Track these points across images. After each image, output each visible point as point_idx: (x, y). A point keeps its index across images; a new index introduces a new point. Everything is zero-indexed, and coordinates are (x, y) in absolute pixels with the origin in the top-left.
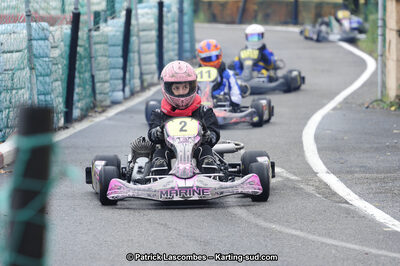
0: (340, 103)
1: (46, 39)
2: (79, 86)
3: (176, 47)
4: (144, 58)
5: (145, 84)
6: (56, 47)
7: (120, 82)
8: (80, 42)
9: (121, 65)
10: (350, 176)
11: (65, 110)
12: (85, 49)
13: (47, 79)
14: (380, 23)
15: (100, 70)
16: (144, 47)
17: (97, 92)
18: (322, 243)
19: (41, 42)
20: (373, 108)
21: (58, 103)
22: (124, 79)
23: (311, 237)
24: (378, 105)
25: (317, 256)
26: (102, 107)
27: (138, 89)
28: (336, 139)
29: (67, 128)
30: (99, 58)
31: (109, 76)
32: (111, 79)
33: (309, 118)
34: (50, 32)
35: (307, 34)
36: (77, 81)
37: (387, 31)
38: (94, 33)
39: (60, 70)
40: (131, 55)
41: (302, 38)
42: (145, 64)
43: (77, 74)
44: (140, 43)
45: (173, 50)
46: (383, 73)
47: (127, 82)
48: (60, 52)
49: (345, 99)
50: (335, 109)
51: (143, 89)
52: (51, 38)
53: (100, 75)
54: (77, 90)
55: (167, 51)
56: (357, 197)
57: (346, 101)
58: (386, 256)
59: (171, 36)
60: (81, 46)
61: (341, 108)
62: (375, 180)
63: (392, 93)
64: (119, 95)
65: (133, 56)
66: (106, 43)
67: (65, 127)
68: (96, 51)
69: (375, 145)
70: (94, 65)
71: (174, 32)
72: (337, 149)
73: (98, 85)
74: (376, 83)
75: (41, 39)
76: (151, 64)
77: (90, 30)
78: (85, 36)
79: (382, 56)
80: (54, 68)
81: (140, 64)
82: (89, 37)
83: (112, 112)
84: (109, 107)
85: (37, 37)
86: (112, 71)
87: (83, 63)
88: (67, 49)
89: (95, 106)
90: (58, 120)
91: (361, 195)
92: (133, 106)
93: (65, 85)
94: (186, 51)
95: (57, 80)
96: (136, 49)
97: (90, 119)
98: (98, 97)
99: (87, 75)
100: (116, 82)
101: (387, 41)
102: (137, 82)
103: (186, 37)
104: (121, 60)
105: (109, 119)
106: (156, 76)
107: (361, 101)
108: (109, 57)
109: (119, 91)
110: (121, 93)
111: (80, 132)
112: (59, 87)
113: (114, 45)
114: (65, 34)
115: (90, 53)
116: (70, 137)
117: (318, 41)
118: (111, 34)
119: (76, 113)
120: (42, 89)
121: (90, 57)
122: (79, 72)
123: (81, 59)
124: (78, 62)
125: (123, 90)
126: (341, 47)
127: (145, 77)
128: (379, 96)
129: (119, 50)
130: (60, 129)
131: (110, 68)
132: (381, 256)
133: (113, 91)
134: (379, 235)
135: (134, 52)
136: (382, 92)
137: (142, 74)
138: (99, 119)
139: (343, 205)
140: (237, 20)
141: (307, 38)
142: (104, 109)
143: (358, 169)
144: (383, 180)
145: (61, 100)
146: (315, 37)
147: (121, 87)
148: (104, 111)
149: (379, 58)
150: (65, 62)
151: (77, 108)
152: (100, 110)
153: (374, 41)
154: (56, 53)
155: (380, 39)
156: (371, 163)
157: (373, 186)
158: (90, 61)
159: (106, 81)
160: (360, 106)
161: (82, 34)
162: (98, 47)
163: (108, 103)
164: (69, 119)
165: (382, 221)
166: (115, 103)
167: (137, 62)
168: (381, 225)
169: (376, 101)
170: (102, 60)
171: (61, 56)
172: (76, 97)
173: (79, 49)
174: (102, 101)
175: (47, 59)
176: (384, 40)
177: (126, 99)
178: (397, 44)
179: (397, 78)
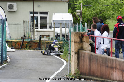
0: (56, 76)
14: (69, 49)
24: (68, 76)
37: (71, 52)
46: (70, 66)
63: (73, 72)
79: (70, 60)
94: (4, 58)
101: (71, 55)
107: (62, 75)
128: (69, 73)
140: (20, 48)
141: (43, 54)
149: (68, 61)
178: (75, 56)
179: (75, 68)
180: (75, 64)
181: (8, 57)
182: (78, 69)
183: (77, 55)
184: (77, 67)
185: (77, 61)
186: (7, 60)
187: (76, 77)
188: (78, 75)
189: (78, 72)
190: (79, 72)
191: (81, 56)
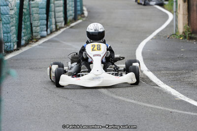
0: (155, 36)
1: (7, 5)
2: (24, 29)
3: (73, 8)
4: (57, 15)
5: (58, 27)
6: (12, 9)
7: (45, 26)
8: (24, 7)
9: (45, 18)
10: (159, 73)
11: (17, 41)
12: (27, 10)
13: (8, 25)
15: (35, 21)
16: (57, 9)
17: (34, 31)
18: (145, 106)
19: (5, 7)
20: (172, 38)
21: (14, 37)
22: (47, 25)
23: (139, 103)
24: (174, 37)
25: (142, 113)
26: (36, 39)
27: (54, 30)
28: (153, 54)
29: (19, 50)
30: (34, 15)
31: (39, 24)
32: (40, 25)
33: (139, 44)
34: (9, 2)
35: (139, 2)
36: (23, 26)
38: (32, 2)
39: (15, 21)
40: (51, 13)
41: (136, 3)
42: (58, 17)
43: (23, 23)
44: (55, 7)
45: (72, 10)
46: (176, 21)
47: (49, 26)
48: (14, 12)
49: (157, 34)
50: (152, 39)
51: (57, 30)
52: (10, 5)
53: (35, 23)
54: (23, 31)
55: (69, 11)
56: (162, 83)
57: (158, 35)
58: (176, 112)
59: (71, 3)
60: (25, 9)
61: (155, 39)
62: (171, 74)
63: (181, 30)
64: (45, 33)
65: (52, 14)
66: (38, 7)
67: (17, 50)
68: (33, 11)
69: (172, 57)
70: (32, 18)
71: (72, 1)
72: (153, 59)
73: (34, 28)
74: (173, 26)
75: (5, 6)
76: (61, 17)
77: (29, 1)
78: (27, 4)
79: (175, 12)
80: (11, 20)
81: (55, 17)
82: (29, 4)
83: (41, 42)
84: (40, 39)
85: (3, 4)
86: (41, 21)
87: (26, 17)
88: (18, 10)
89: (32, 39)
90: (14, 46)
91: (164, 82)
92: (52, 38)
93: (17, 28)
94: (78, 11)
95: (13, 26)
96: (53, 10)
97: (30, 45)
98: (34, 34)
99: (28, 23)
100: (43, 26)
102: (53, 27)
103: (78, 4)
104: (45, 15)
105: (40, 45)
106: (63, 23)
107: (166, 35)
108: (39, 14)
109: (44, 31)
110: (46, 32)
111: (25, 51)
112: (14, 29)
113: (42, 8)
114: (17, 3)
115: (30, 12)
116: (20, 54)
117: (144, 5)
118: (40, 2)
119: (23, 42)
120: (5, 30)
121: (30, 14)
122: (24, 22)
123: (25, 15)
124: (23, 17)
125: (47, 31)
126: (156, 8)
127: (58, 24)
128: (174, 32)
129: (44, 11)
130: (15, 50)
131: (40, 20)
132: (174, 112)
133: (42, 31)
134: (173, 102)
135: (52, 11)
136: (176, 30)
137: (56, 22)
138: (35, 45)
139: (156, 87)
141: (139, 4)
142: (37, 40)
143: (163, 69)
144: (175, 74)
145: (15, 36)
146: (143, 3)
147: (45, 29)
148: (37, 41)
149: (174, 13)
150: (17, 17)
151: (23, 40)
152: (35, 40)
153: (172, 5)
154: (12, 12)
155: (174, 3)
156: (169, 66)
157: (170, 77)
158: (30, 16)
159: (38, 26)
160: (165, 37)
161: (26, 3)
162: (34, 9)
163: (39, 37)
164: (19, 46)
165: (175, 95)
166: (43, 37)
167: (53, 17)
168: (174, 97)
169: (173, 34)
170: (36, 16)
171: (15, 14)
172: (23, 34)
173: (24, 10)
174: (36, 36)
175: (8, 16)
176: (177, 4)
177: (48, 35)
178: (183, 6)
179: (183, 23)
180: (184, 18)
181: (84, 8)
182: (188, 25)
183: (186, 3)
184: (187, 22)
185: (186, 12)
186: (83, 14)
187: (185, 37)
188: (189, 34)
189: (188, 30)
190: (190, 30)
191: (193, 5)
